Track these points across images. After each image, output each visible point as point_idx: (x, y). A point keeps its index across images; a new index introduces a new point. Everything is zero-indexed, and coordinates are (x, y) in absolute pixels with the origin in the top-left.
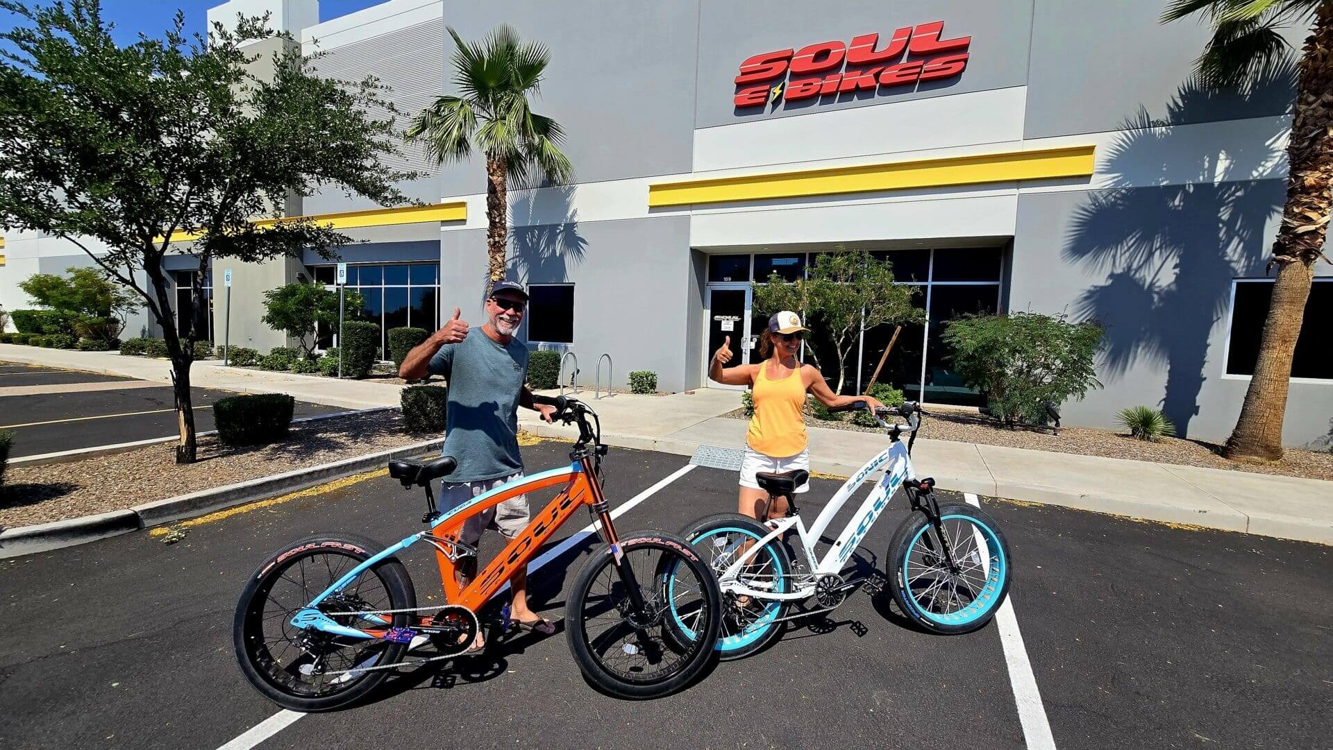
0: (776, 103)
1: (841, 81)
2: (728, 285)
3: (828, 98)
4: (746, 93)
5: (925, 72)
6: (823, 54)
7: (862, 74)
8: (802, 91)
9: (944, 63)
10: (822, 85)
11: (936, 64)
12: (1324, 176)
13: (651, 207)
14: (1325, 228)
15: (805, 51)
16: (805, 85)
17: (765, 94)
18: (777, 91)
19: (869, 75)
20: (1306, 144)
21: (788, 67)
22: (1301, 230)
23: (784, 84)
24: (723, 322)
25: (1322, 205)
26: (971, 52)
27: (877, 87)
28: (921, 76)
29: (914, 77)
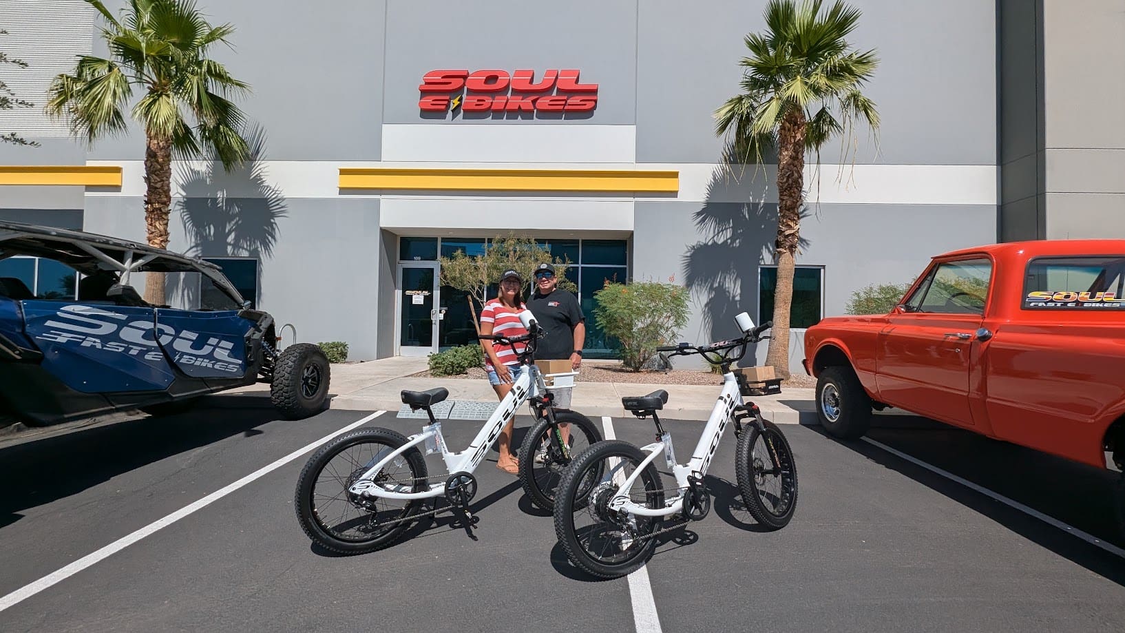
0: (456, 111)
1: (507, 103)
2: (417, 263)
3: (498, 114)
4: (429, 100)
5: (569, 105)
6: (492, 78)
7: (523, 99)
8: (477, 105)
9: (581, 101)
10: (492, 103)
11: (575, 100)
12: (794, 200)
13: (341, 189)
14: (798, 233)
15: (478, 73)
16: (478, 100)
17: (446, 102)
18: (455, 102)
19: (529, 100)
20: (785, 180)
21: (464, 84)
22: (787, 233)
23: (460, 100)
24: (414, 297)
26: (600, 96)
27: (535, 111)
28: (566, 108)
29: (561, 107)
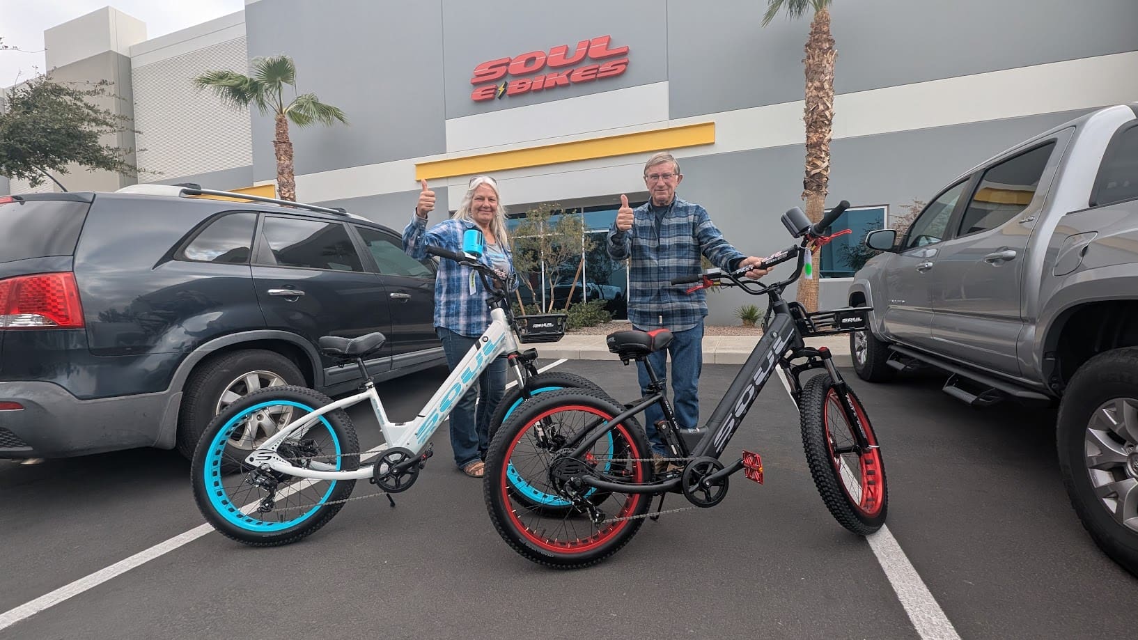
1: (544, 81)
4: (479, 91)
5: (602, 72)
6: (531, 60)
7: (558, 75)
8: (519, 88)
9: (614, 65)
10: (532, 84)
11: (607, 66)
12: (821, 136)
14: (827, 171)
15: (519, 58)
16: (520, 84)
17: (493, 91)
18: (502, 89)
19: (564, 75)
21: (507, 70)
22: (813, 172)
23: (506, 83)
25: (822, 156)
26: (630, 58)
27: (571, 84)
28: (599, 75)
29: (594, 76)
